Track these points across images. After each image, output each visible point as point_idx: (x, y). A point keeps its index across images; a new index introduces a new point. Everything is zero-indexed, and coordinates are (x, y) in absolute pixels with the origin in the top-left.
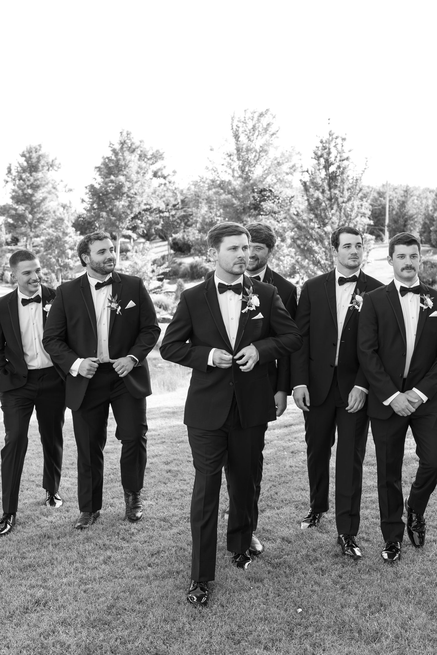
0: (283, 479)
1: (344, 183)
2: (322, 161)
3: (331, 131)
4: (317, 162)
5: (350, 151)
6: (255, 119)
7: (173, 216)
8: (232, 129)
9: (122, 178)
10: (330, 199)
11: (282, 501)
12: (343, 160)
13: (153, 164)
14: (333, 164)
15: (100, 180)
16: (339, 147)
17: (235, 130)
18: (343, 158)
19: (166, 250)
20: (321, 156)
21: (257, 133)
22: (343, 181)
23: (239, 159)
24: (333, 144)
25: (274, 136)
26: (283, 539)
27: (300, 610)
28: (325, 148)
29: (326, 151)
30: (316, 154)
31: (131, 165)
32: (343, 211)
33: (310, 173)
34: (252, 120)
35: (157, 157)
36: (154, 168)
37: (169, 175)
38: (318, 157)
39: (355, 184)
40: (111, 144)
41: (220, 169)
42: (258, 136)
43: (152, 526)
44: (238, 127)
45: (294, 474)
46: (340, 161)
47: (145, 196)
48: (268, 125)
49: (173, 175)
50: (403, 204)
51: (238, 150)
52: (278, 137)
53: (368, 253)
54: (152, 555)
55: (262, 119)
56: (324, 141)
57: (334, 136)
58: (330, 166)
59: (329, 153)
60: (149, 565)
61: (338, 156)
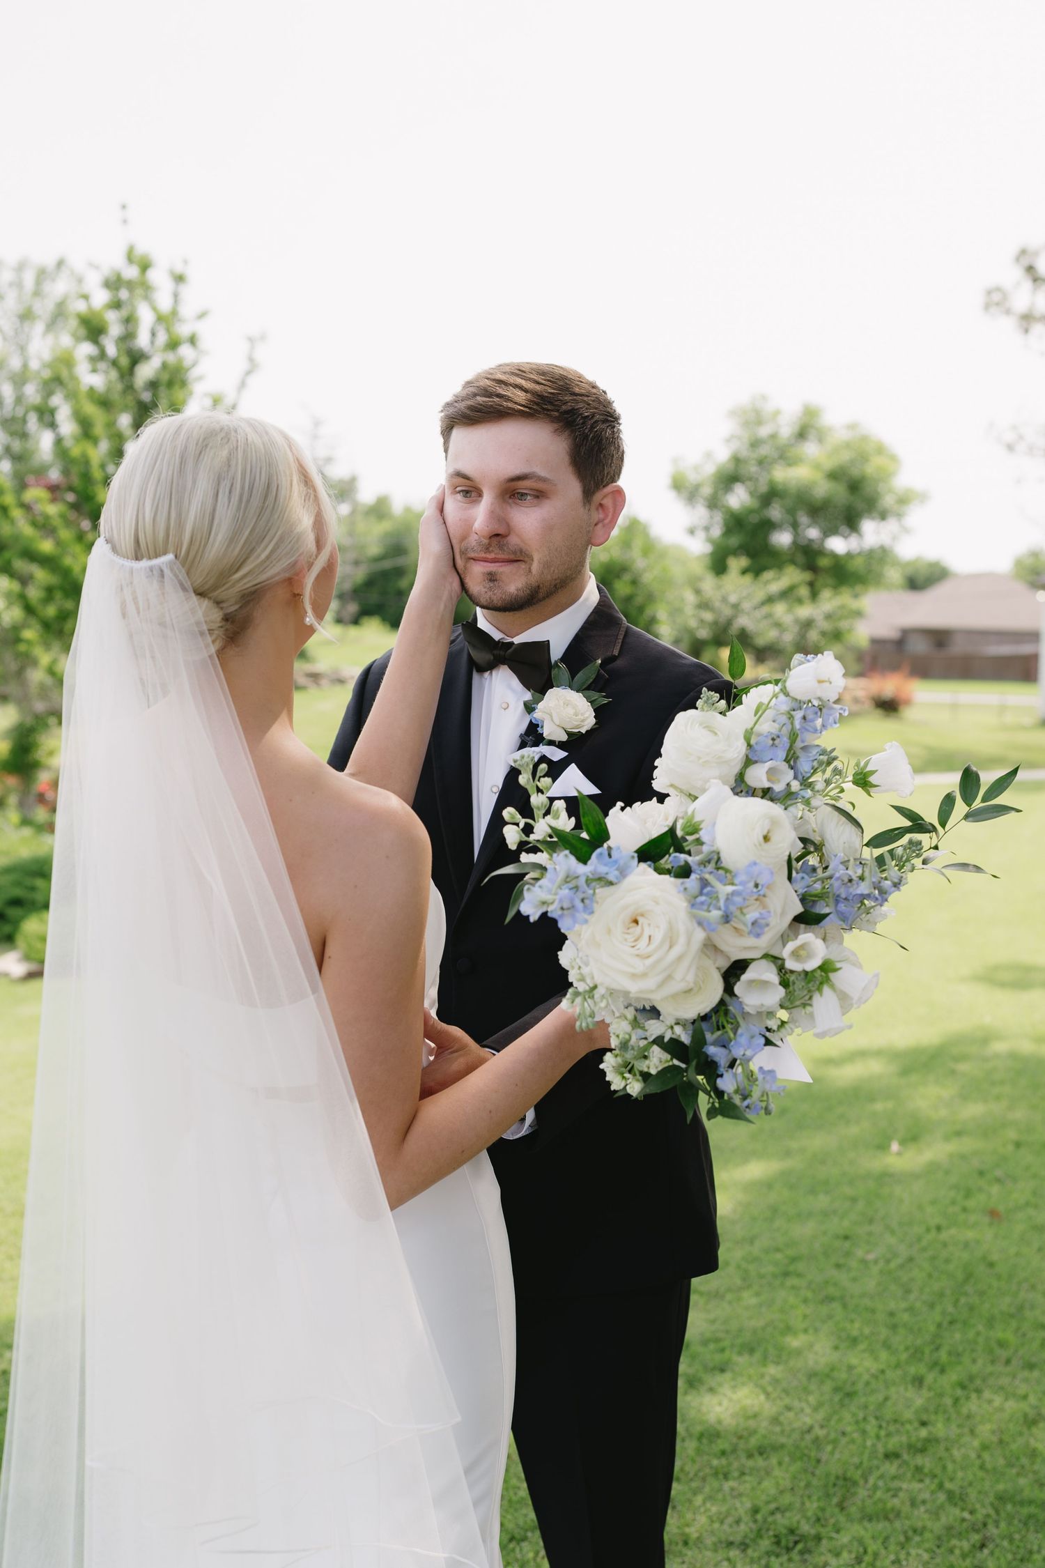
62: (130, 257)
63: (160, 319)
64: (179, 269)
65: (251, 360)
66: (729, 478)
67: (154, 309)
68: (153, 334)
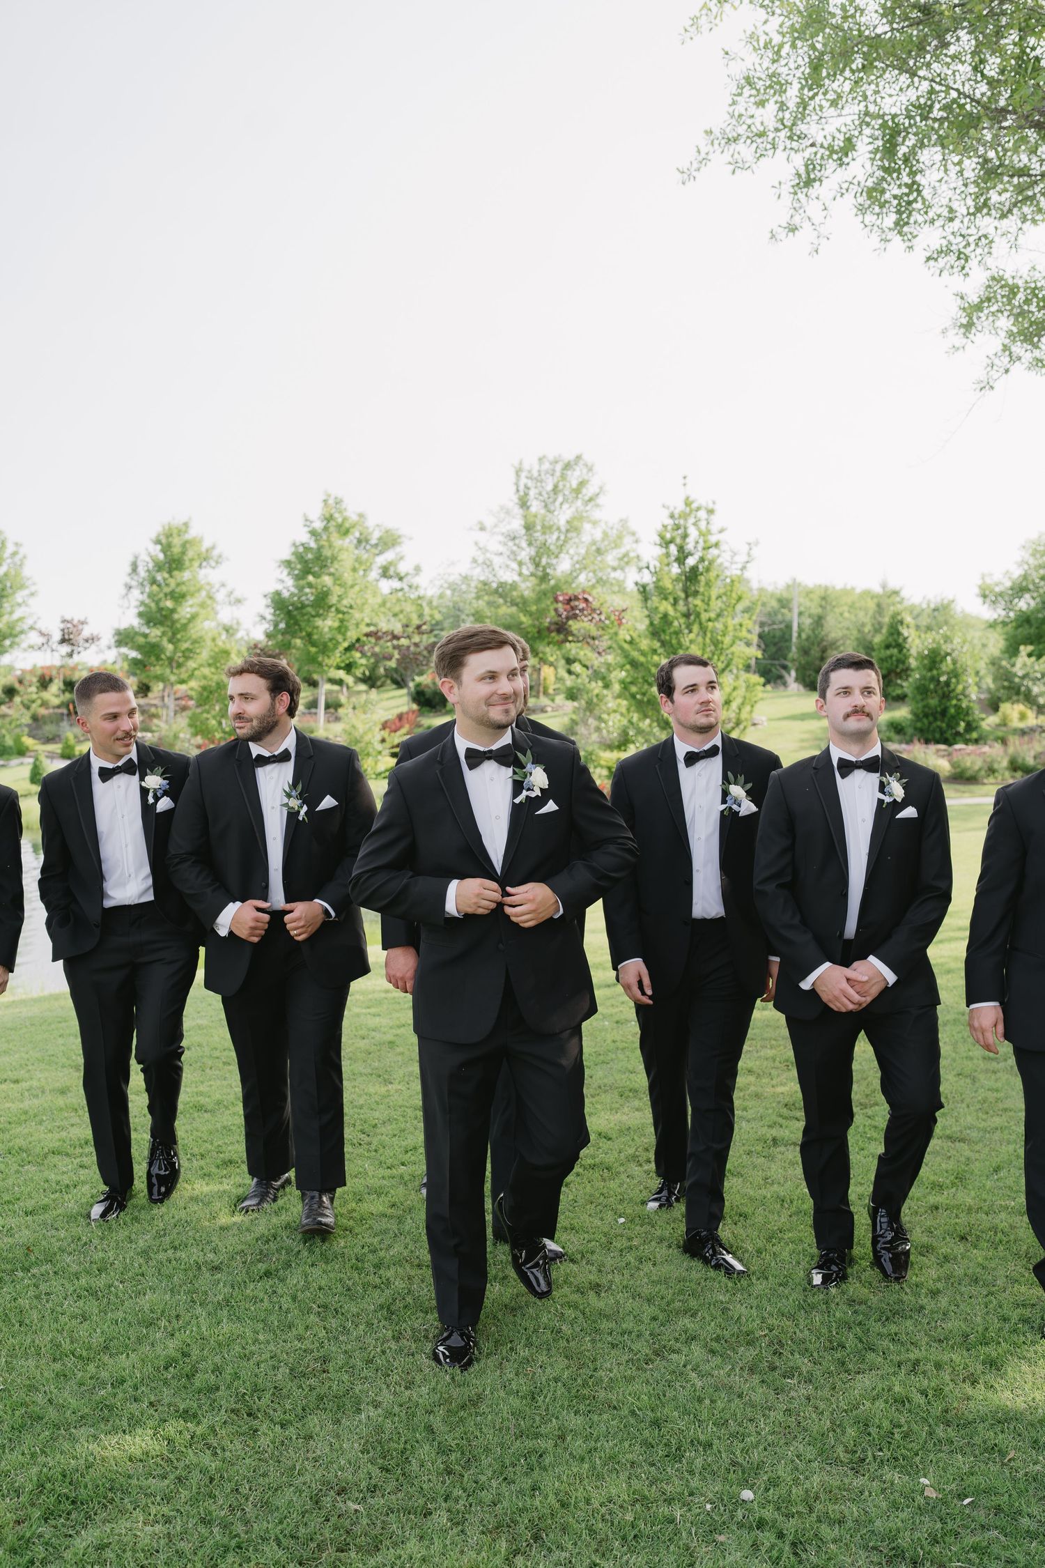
0: (602, 1058)
1: (710, 587)
2: (673, 549)
3: (688, 498)
4: (664, 550)
5: (721, 531)
6: (558, 474)
7: (416, 645)
8: (518, 491)
9: (327, 580)
10: (687, 615)
11: (600, 1087)
12: (709, 548)
13: (381, 553)
14: (692, 555)
15: (290, 582)
16: (703, 525)
17: (522, 493)
18: (708, 545)
19: (403, 705)
20: (671, 542)
21: (560, 499)
22: (708, 584)
23: (530, 544)
24: (691, 520)
25: (593, 503)
26: (600, 1134)
27: (622, 1220)
28: (677, 527)
29: (680, 532)
30: (662, 537)
31: (343, 556)
32: (709, 635)
33: (653, 570)
34: (553, 475)
35: (389, 541)
36: (381, 560)
37: (407, 574)
38: (666, 543)
39: (729, 588)
40: (306, 520)
41: (497, 561)
42: (561, 504)
43: (404, 1116)
44: (528, 488)
45: (619, 1052)
46: (704, 549)
47: (367, 610)
48: (582, 484)
49: (417, 574)
50: (819, 621)
51: (529, 527)
52: (597, 506)
53: (752, 706)
54: (407, 1152)
55: (569, 473)
56: (676, 516)
57: (694, 506)
58: (686, 557)
59: (685, 536)
60: (403, 1164)
61: (701, 541)
62: (688, 503)
63: (701, 534)
64: (711, 506)
65: (749, 555)
66: (1020, 589)
67: (699, 529)
68: (697, 542)
